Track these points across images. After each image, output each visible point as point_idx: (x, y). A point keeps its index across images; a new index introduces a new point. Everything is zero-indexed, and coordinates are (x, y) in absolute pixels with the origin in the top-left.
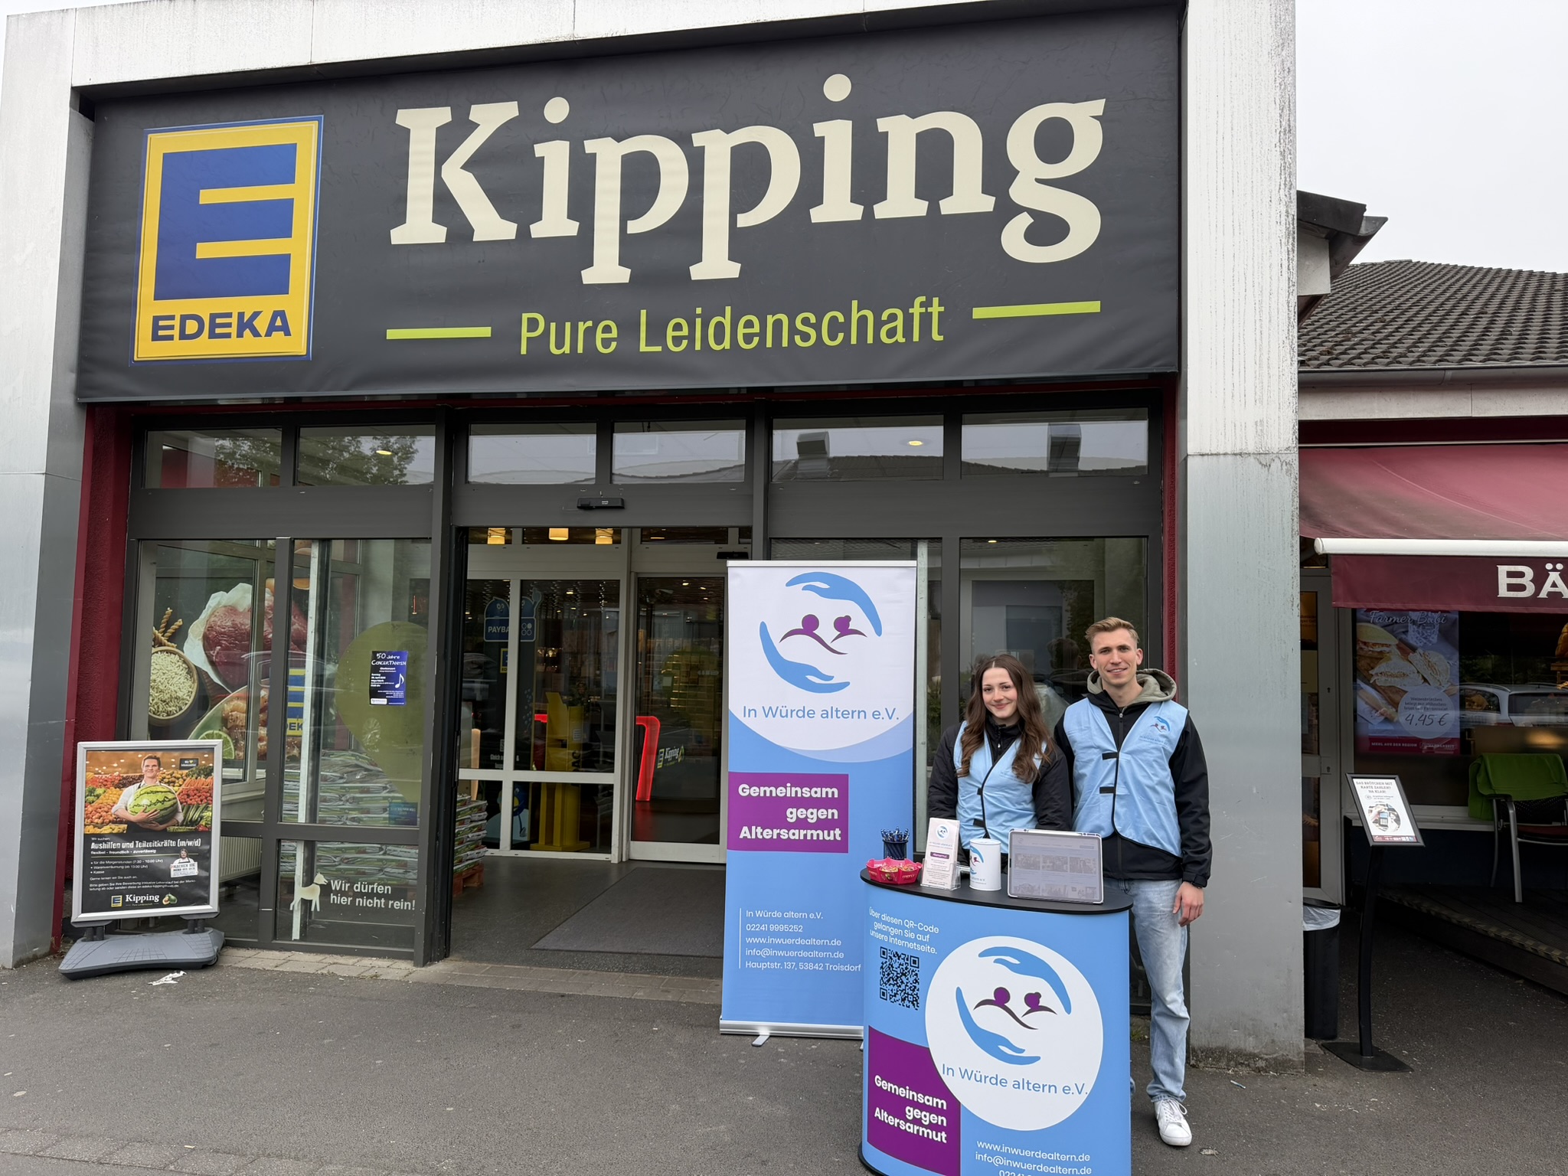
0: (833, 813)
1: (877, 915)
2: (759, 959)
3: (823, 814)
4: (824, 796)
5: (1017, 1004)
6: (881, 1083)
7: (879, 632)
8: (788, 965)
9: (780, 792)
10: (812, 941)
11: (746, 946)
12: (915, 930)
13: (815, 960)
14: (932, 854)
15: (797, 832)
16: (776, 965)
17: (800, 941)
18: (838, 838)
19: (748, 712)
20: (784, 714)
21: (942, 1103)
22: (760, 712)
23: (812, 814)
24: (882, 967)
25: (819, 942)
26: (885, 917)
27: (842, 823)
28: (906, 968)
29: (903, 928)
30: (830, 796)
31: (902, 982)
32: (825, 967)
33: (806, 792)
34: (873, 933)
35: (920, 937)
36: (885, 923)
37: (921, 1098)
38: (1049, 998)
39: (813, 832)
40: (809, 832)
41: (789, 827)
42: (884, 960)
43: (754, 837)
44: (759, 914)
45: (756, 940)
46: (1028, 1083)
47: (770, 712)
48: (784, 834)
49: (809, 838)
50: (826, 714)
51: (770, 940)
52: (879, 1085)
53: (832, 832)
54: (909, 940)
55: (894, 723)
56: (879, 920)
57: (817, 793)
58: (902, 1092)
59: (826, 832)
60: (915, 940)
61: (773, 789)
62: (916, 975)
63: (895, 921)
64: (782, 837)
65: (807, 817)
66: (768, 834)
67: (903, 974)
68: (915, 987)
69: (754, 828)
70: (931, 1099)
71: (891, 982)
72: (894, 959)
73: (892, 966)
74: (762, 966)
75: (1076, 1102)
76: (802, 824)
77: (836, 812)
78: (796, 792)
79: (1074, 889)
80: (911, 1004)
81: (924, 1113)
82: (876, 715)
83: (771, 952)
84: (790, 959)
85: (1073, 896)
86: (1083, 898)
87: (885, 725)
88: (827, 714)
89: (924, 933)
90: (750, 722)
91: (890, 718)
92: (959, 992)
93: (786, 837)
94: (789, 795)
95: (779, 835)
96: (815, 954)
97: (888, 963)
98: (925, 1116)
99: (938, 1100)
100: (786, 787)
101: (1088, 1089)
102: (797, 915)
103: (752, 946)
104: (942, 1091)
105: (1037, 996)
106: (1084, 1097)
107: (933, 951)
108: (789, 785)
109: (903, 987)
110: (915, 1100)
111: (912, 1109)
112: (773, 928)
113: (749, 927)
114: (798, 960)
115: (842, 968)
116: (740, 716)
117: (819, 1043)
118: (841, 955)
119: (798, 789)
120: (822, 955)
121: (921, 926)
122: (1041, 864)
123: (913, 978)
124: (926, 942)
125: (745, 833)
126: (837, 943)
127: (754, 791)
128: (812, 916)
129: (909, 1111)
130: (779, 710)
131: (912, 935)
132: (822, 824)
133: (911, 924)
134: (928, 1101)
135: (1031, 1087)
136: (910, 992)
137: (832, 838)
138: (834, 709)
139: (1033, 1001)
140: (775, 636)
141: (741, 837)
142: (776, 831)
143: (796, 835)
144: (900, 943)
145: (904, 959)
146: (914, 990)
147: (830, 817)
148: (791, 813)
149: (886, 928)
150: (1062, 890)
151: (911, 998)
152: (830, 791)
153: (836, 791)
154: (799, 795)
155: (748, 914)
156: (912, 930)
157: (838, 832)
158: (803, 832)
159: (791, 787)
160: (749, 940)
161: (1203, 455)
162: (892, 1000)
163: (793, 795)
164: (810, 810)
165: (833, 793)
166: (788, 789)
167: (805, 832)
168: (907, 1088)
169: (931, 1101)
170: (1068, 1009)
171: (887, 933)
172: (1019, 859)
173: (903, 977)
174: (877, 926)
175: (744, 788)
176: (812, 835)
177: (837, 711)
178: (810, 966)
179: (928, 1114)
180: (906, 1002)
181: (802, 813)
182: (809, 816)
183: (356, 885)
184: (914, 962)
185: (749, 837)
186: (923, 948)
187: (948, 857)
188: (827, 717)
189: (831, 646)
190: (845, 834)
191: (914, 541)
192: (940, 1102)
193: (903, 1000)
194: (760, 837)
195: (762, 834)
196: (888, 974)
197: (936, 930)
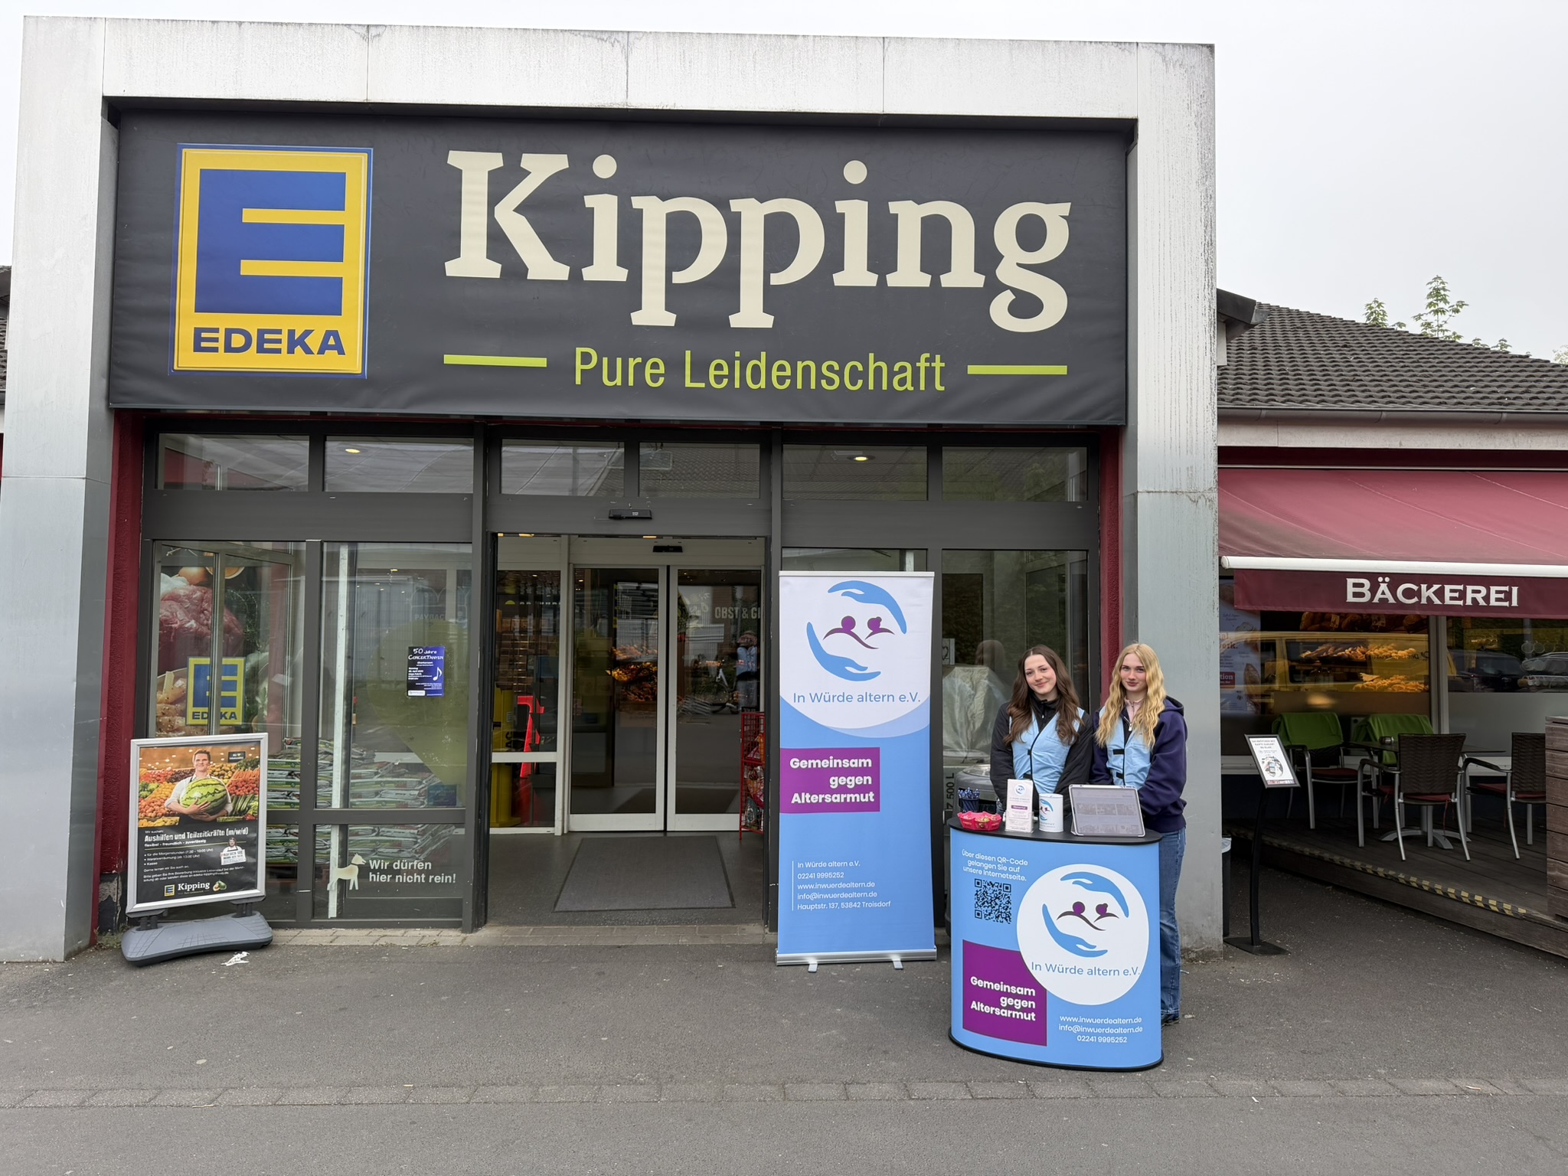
0: (868, 780)
1: (971, 855)
2: (809, 902)
3: (859, 780)
4: (860, 766)
5: (1090, 913)
6: (975, 981)
7: (904, 630)
8: (832, 906)
9: (825, 764)
10: (852, 885)
11: (797, 891)
12: (1008, 864)
13: (853, 900)
14: (1012, 807)
15: (838, 796)
16: (822, 906)
17: (842, 885)
18: (872, 800)
19: (798, 698)
20: (827, 699)
21: (1032, 992)
22: (807, 698)
23: (851, 781)
24: (976, 894)
25: (857, 885)
26: (978, 856)
27: (875, 787)
28: (1000, 893)
29: (997, 863)
30: (865, 765)
31: (996, 904)
32: (862, 904)
33: (846, 764)
34: (966, 869)
35: (1011, 869)
36: (980, 860)
37: (1013, 990)
38: (1113, 907)
39: (852, 795)
40: (849, 796)
41: (832, 792)
42: (979, 889)
43: (803, 802)
44: (808, 865)
45: (806, 887)
46: (1099, 970)
47: (815, 698)
48: (828, 798)
49: (848, 800)
50: (861, 699)
51: (817, 886)
52: (975, 984)
53: (867, 795)
54: (1003, 872)
55: (917, 704)
56: (973, 859)
57: (855, 763)
58: (997, 987)
59: (862, 795)
60: (1008, 872)
61: (819, 761)
62: (1009, 897)
63: (990, 858)
64: (826, 801)
65: (846, 784)
66: (815, 799)
67: (997, 898)
68: (1008, 907)
69: (803, 794)
70: (1022, 989)
71: (986, 904)
72: (988, 887)
73: (986, 893)
74: (811, 907)
75: (1133, 980)
76: (843, 789)
77: (870, 778)
78: (838, 763)
79: (1123, 827)
80: (1004, 920)
81: (1016, 1000)
82: (902, 698)
83: (818, 896)
84: (833, 900)
85: (1123, 832)
86: (1131, 834)
87: (910, 706)
88: (863, 698)
89: (1015, 866)
90: (799, 706)
91: (914, 701)
92: (1045, 908)
93: (830, 801)
94: (831, 766)
95: (823, 799)
96: (853, 895)
97: (982, 891)
98: (1017, 1003)
99: (1028, 989)
100: (829, 760)
101: (1140, 971)
102: (839, 864)
103: (802, 892)
104: (1032, 982)
105: (1105, 906)
106: (1137, 976)
107: (1023, 878)
108: (831, 757)
109: (997, 907)
110: (1009, 991)
111: (1006, 999)
112: (820, 875)
113: (800, 876)
114: (839, 900)
115: (876, 905)
116: (790, 701)
117: (861, 966)
118: (875, 895)
119: (839, 761)
120: (859, 895)
121: (1012, 861)
122: (1097, 810)
123: (1006, 900)
124: (1017, 873)
125: (796, 799)
126: (871, 885)
127: (804, 764)
128: (851, 864)
129: (1004, 1000)
130: (823, 696)
131: (1005, 868)
132: (860, 789)
133: (1004, 860)
134: (1020, 991)
135: (1101, 972)
136: (1003, 911)
137: (867, 800)
138: (868, 694)
139: (1102, 910)
140: (820, 635)
141: (793, 802)
142: (821, 796)
143: (838, 798)
144: (994, 875)
145: (997, 887)
146: (1006, 909)
147: (865, 783)
148: (834, 781)
149: (980, 865)
150: (1115, 828)
151: (1004, 915)
152: (865, 761)
153: (869, 761)
154: (840, 766)
155: (799, 865)
156: (1004, 864)
157: (872, 794)
158: (843, 796)
159: (833, 759)
160: (800, 887)
161: (1149, 492)
162: (987, 918)
163: (835, 766)
164: (849, 778)
165: (868, 763)
166: (831, 761)
167: (845, 796)
168: (1002, 983)
169: (1022, 991)
170: (1127, 914)
171: (982, 868)
172: (1080, 807)
173: (997, 900)
174: (971, 863)
175: (795, 762)
176: (851, 798)
177: (870, 695)
178: (850, 905)
179: (1019, 1001)
180: (1000, 919)
181: (842, 780)
182: (849, 782)
183: (395, 863)
184: (1007, 888)
185: (799, 802)
186: (1014, 877)
187: (1026, 808)
188: (863, 701)
189: (866, 642)
190: (877, 797)
191: (903, 552)
192: (1030, 991)
193: (997, 917)
194: (808, 801)
195: (810, 799)
196: (983, 899)
197: (1025, 863)
